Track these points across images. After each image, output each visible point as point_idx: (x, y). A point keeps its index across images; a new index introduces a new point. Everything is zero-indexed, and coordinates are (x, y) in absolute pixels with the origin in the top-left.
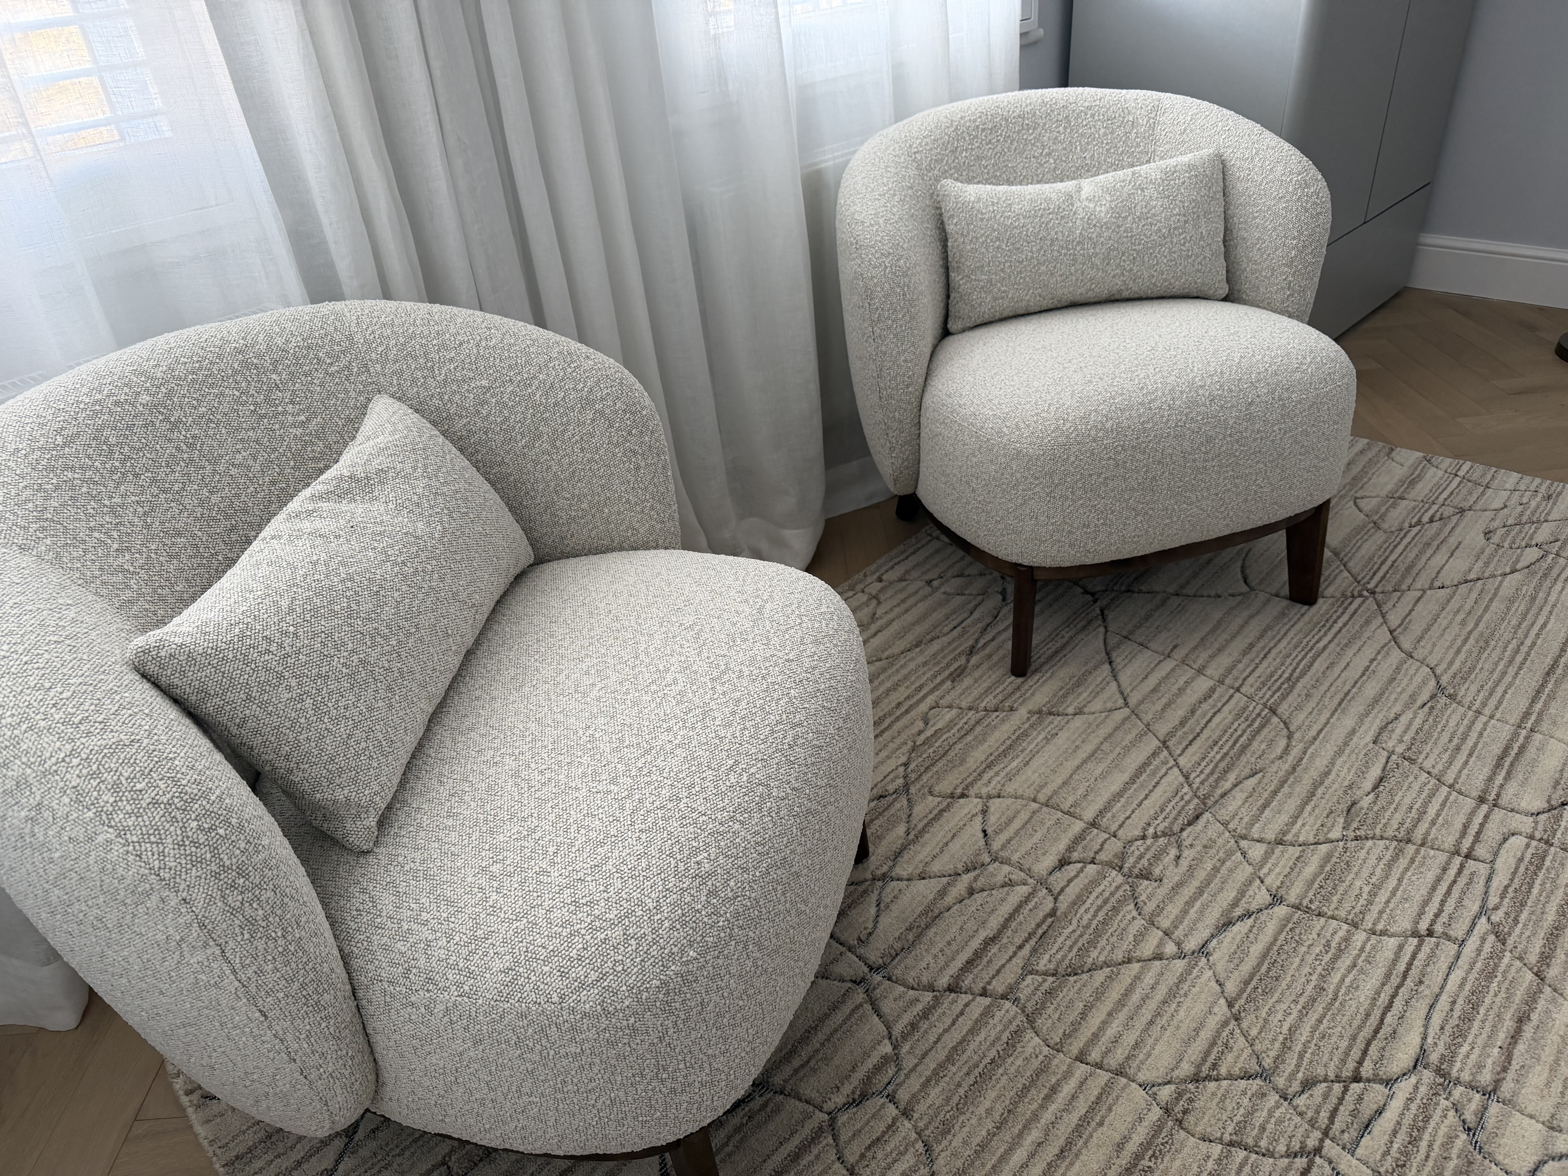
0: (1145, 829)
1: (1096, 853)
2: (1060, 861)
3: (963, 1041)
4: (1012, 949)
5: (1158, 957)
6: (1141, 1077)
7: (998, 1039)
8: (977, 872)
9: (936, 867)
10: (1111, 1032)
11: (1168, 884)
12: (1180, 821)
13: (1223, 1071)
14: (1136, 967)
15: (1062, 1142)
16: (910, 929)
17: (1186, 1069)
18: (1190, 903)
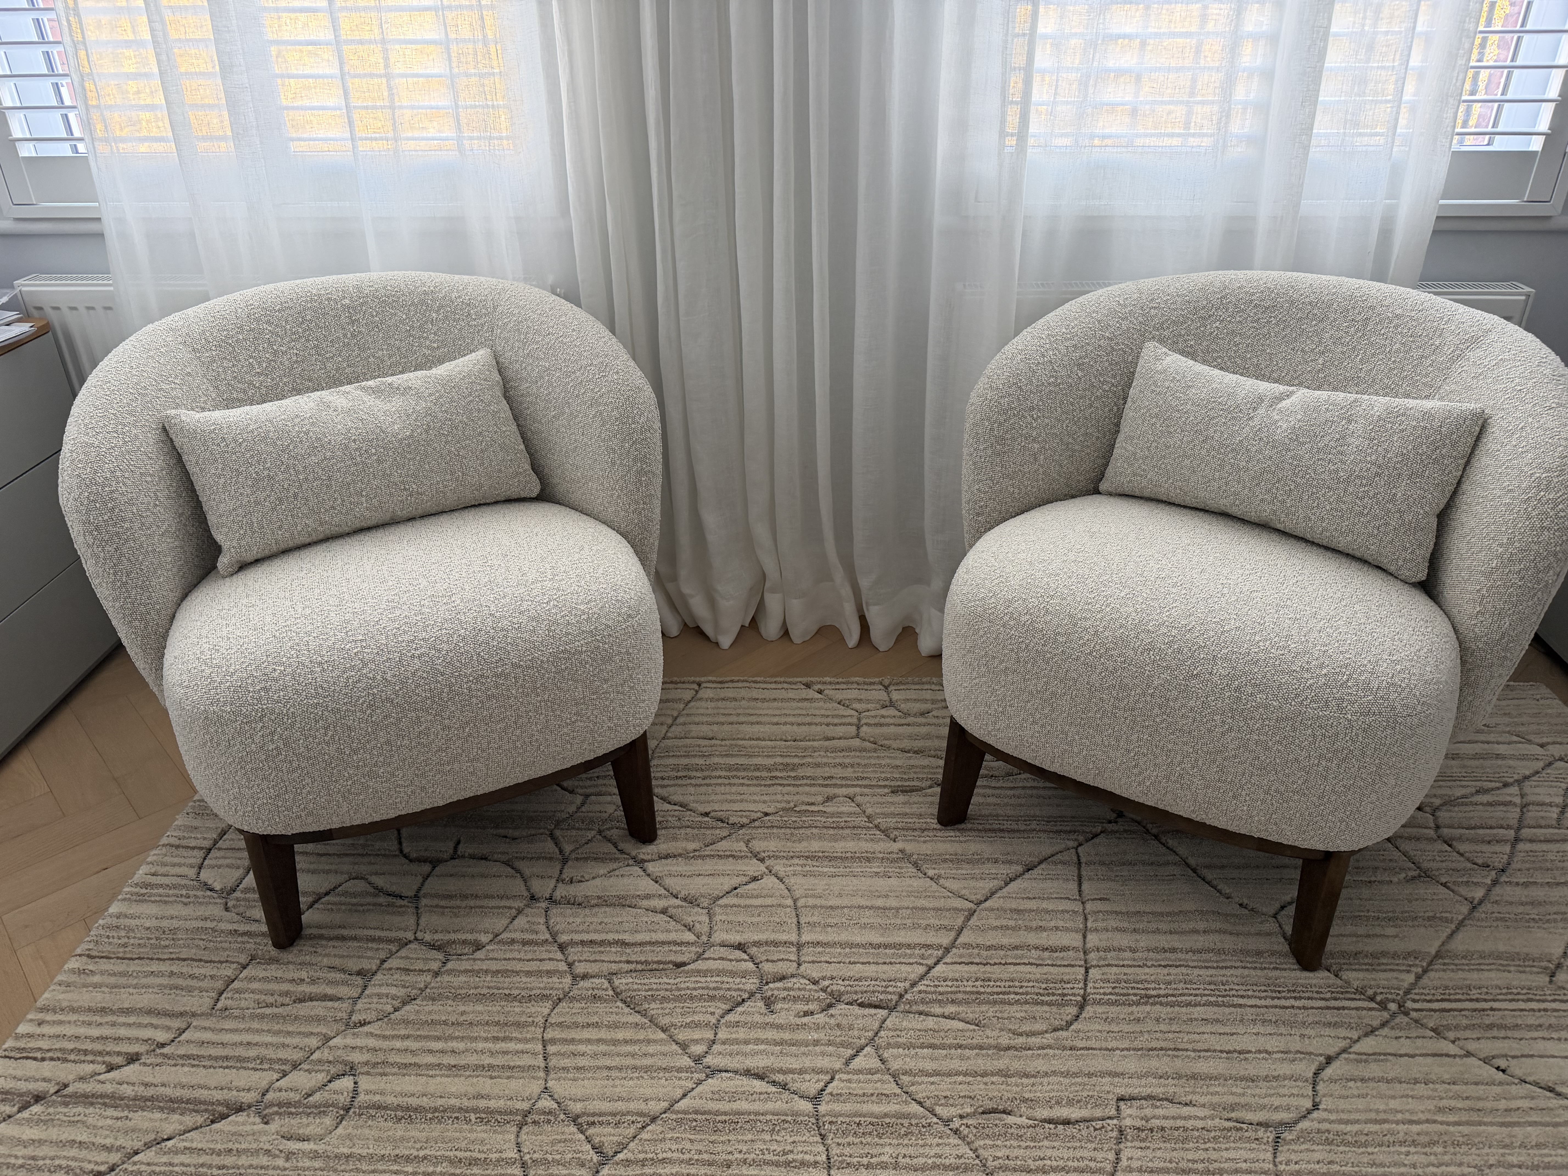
0: (824, 978)
1: (767, 960)
2: (740, 944)
3: (517, 973)
4: (624, 958)
5: (684, 1046)
6: (550, 1084)
7: (532, 989)
8: (684, 904)
9: (668, 881)
10: (582, 1048)
11: (770, 1019)
12: (855, 997)
13: (590, 1132)
14: (662, 1036)
15: (463, 1063)
16: (599, 897)
17: (577, 1108)
18: (758, 1041)
